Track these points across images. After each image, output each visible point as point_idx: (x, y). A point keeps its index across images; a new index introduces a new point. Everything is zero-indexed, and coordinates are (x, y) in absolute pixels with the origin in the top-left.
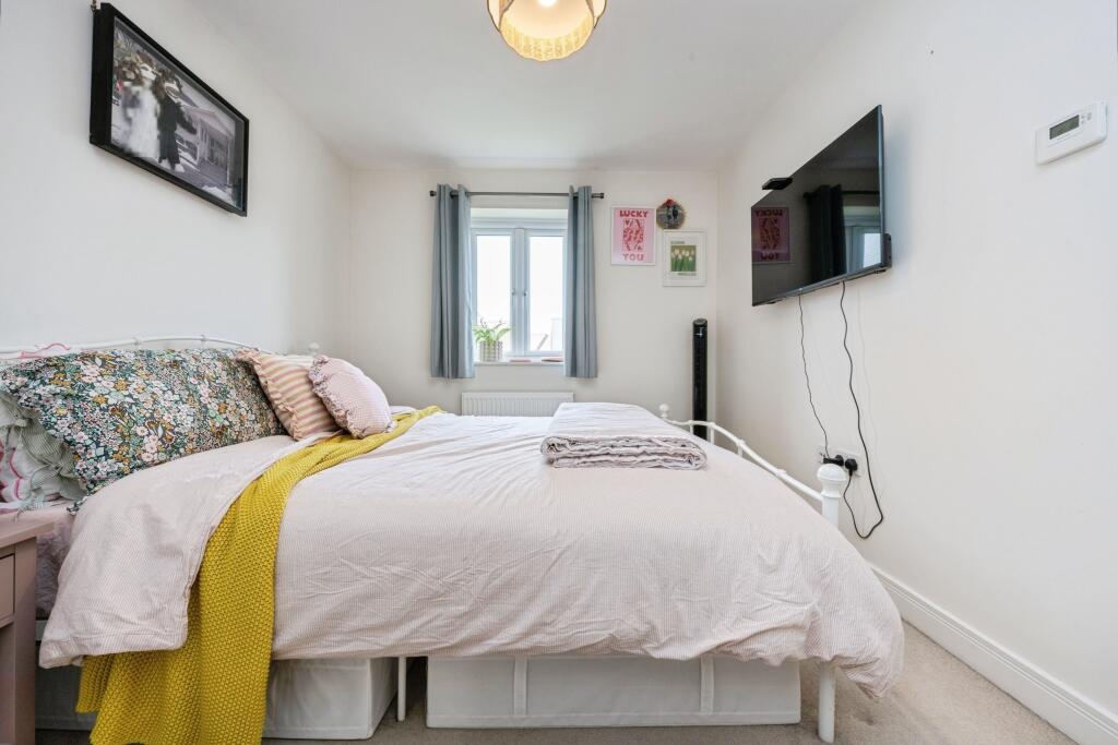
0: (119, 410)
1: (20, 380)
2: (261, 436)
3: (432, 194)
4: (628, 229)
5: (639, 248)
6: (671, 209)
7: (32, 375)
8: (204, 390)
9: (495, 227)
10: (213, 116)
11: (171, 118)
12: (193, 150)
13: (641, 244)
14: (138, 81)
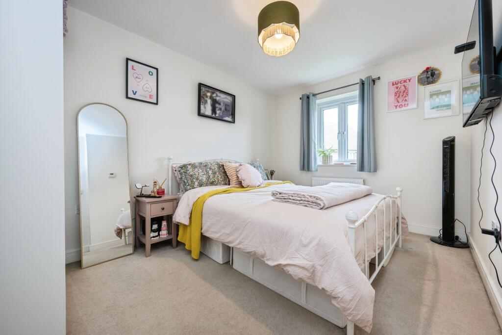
0: (191, 176)
1: (180, 169)
2: (224, 185)
3: (301, 99)
4: (397, 92)
5: (406, 100)
6: (429, 73)
7: (182, 168)
8: (210, 172)
9: (330, 105)
10: (226, 98)
11: (214, 103)
12: (220, 109)
13: (407, 98)
14: (207, 97)
